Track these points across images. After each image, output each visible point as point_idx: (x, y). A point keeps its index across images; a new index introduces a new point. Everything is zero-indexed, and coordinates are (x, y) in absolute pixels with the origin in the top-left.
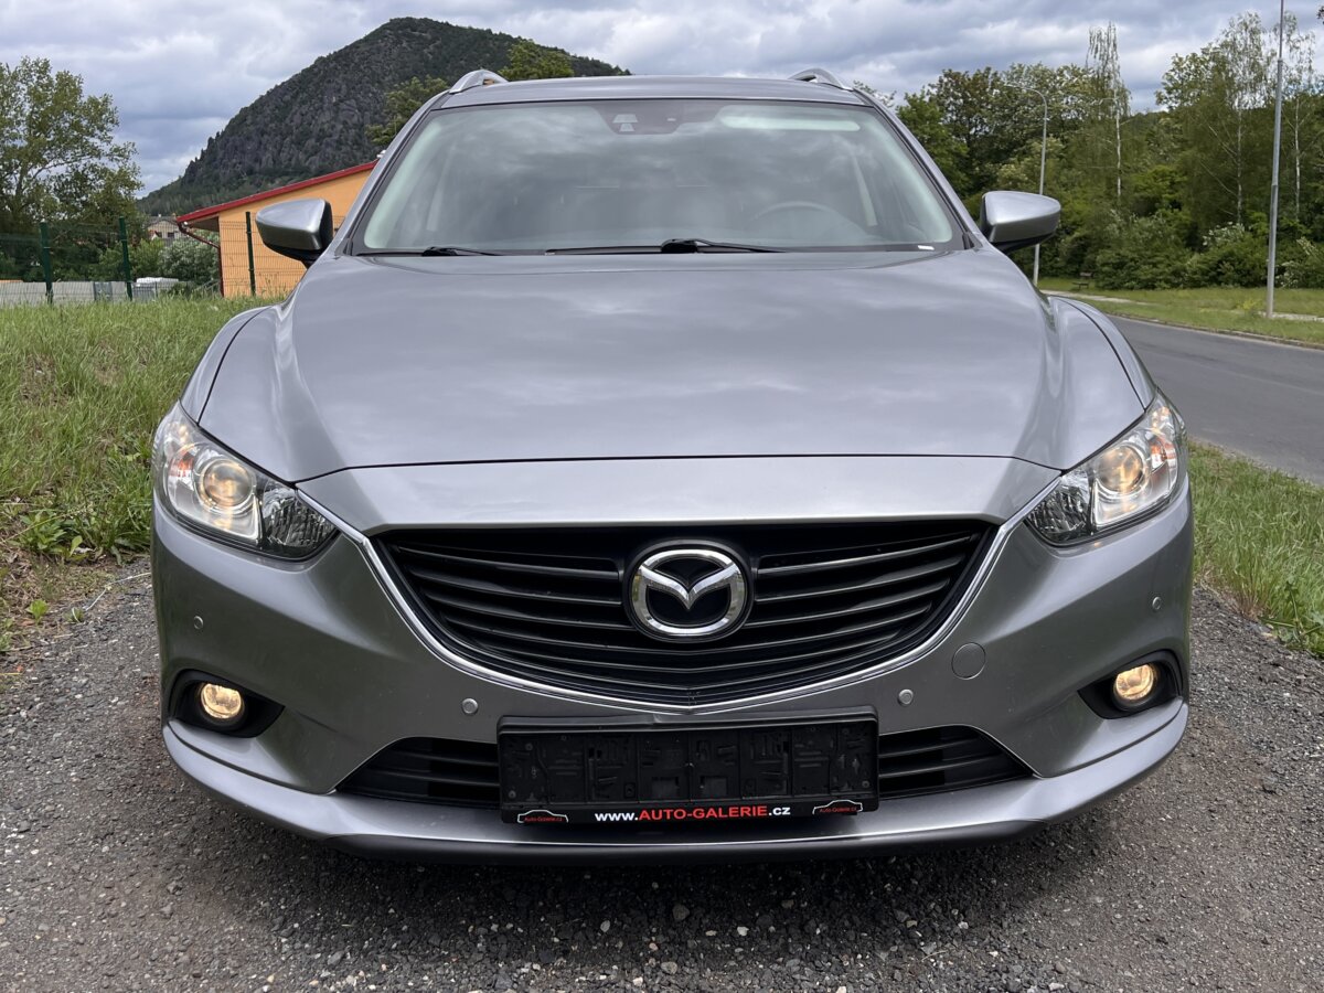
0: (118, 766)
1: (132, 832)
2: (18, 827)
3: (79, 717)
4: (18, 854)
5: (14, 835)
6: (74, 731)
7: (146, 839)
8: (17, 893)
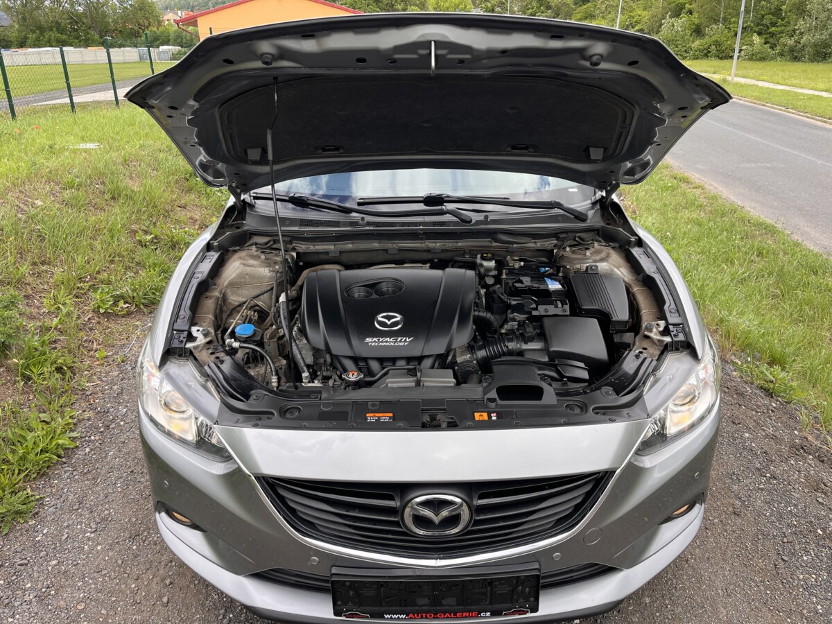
0: (142, 480)
1: (148, 533)
2: (91, 528)
3: (122, 440)
4: (92, 549)
5: (89, 534)
6: (120, 451)
7: (155, 539)
8: (91, 581)
